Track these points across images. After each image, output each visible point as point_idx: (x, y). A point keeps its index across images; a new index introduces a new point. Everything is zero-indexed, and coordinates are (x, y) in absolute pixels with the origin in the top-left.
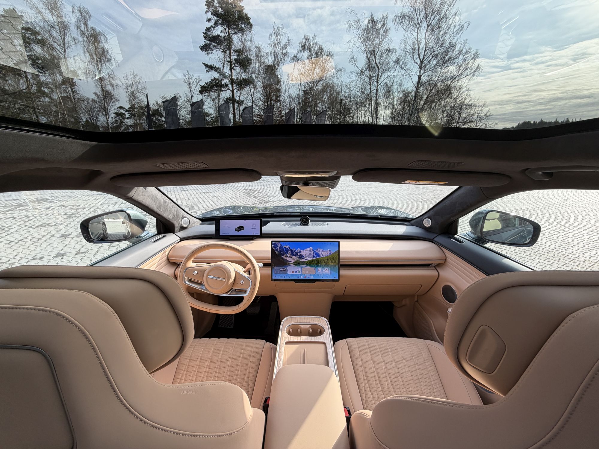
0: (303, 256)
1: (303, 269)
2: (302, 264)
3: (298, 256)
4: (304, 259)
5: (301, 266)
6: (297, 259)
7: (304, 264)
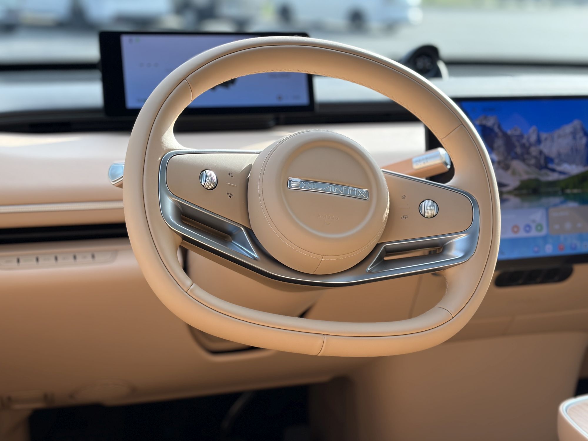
0: (549, 160)
1: (554, 213)
2: (549, 194)
3: (533, 161)
4: (553, 170)
5: (545, 201)
6: (527, 173)
7: (554, 194)
